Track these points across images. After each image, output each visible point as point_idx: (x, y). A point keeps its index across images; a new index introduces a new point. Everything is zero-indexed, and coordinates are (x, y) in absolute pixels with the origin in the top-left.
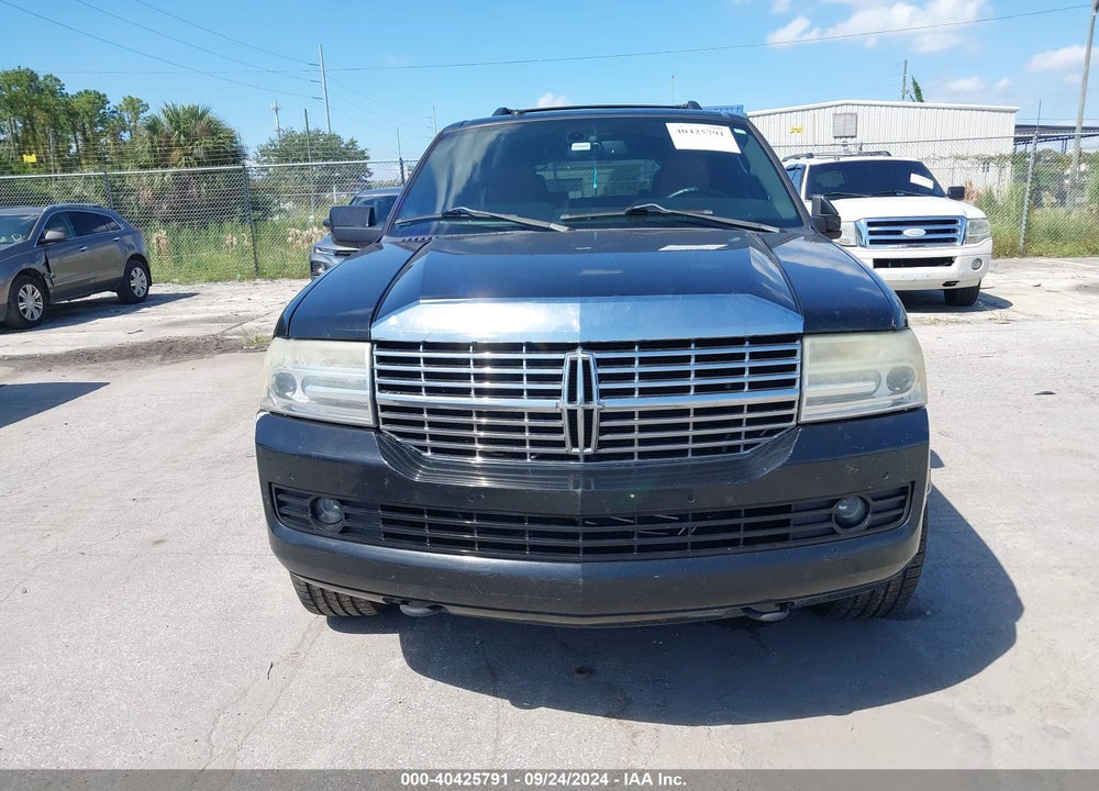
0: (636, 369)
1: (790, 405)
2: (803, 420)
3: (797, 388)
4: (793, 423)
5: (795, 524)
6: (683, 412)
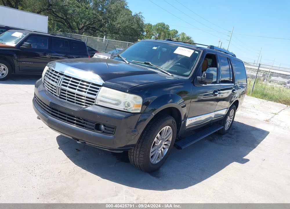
0: (70, 82)
1: (94, 99)
2: (96, 103)
3: (96, 96)
4: (94, 104)
5: (86, 124)
6: (74, 94)
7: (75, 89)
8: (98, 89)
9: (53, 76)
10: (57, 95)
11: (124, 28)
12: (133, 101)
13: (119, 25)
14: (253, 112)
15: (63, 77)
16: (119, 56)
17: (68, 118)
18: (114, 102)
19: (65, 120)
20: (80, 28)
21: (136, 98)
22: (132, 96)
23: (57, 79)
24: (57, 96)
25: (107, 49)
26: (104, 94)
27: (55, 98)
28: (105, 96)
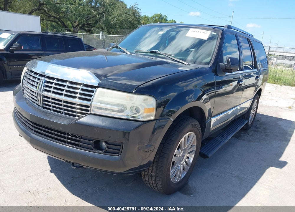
0: (54, 85)
1: (88, 107)
2: (92, 112)
3: (90, 102)
4: (89, 113)
5: (81, 142)
6: (61, 101)
7: (61, 94)
8: (93, 92)
9: (32, 78)
10: (39, 104)
11: (122, 22)
12: (144, 104)
13: (115, 19)
14: (272, 99)
15: (44, 79)
16: (117, 47)
17: (56, 135)
18: (117, 108)
19: (52, 138)
20: (75, 26)
21: (147, 99)
22: (142, 97)
23: (37, 83)
24: (39, 106)
25: (105, 45)
26: (101, 99)
27: (38, 109)
28: (102, 101)
